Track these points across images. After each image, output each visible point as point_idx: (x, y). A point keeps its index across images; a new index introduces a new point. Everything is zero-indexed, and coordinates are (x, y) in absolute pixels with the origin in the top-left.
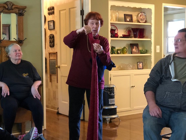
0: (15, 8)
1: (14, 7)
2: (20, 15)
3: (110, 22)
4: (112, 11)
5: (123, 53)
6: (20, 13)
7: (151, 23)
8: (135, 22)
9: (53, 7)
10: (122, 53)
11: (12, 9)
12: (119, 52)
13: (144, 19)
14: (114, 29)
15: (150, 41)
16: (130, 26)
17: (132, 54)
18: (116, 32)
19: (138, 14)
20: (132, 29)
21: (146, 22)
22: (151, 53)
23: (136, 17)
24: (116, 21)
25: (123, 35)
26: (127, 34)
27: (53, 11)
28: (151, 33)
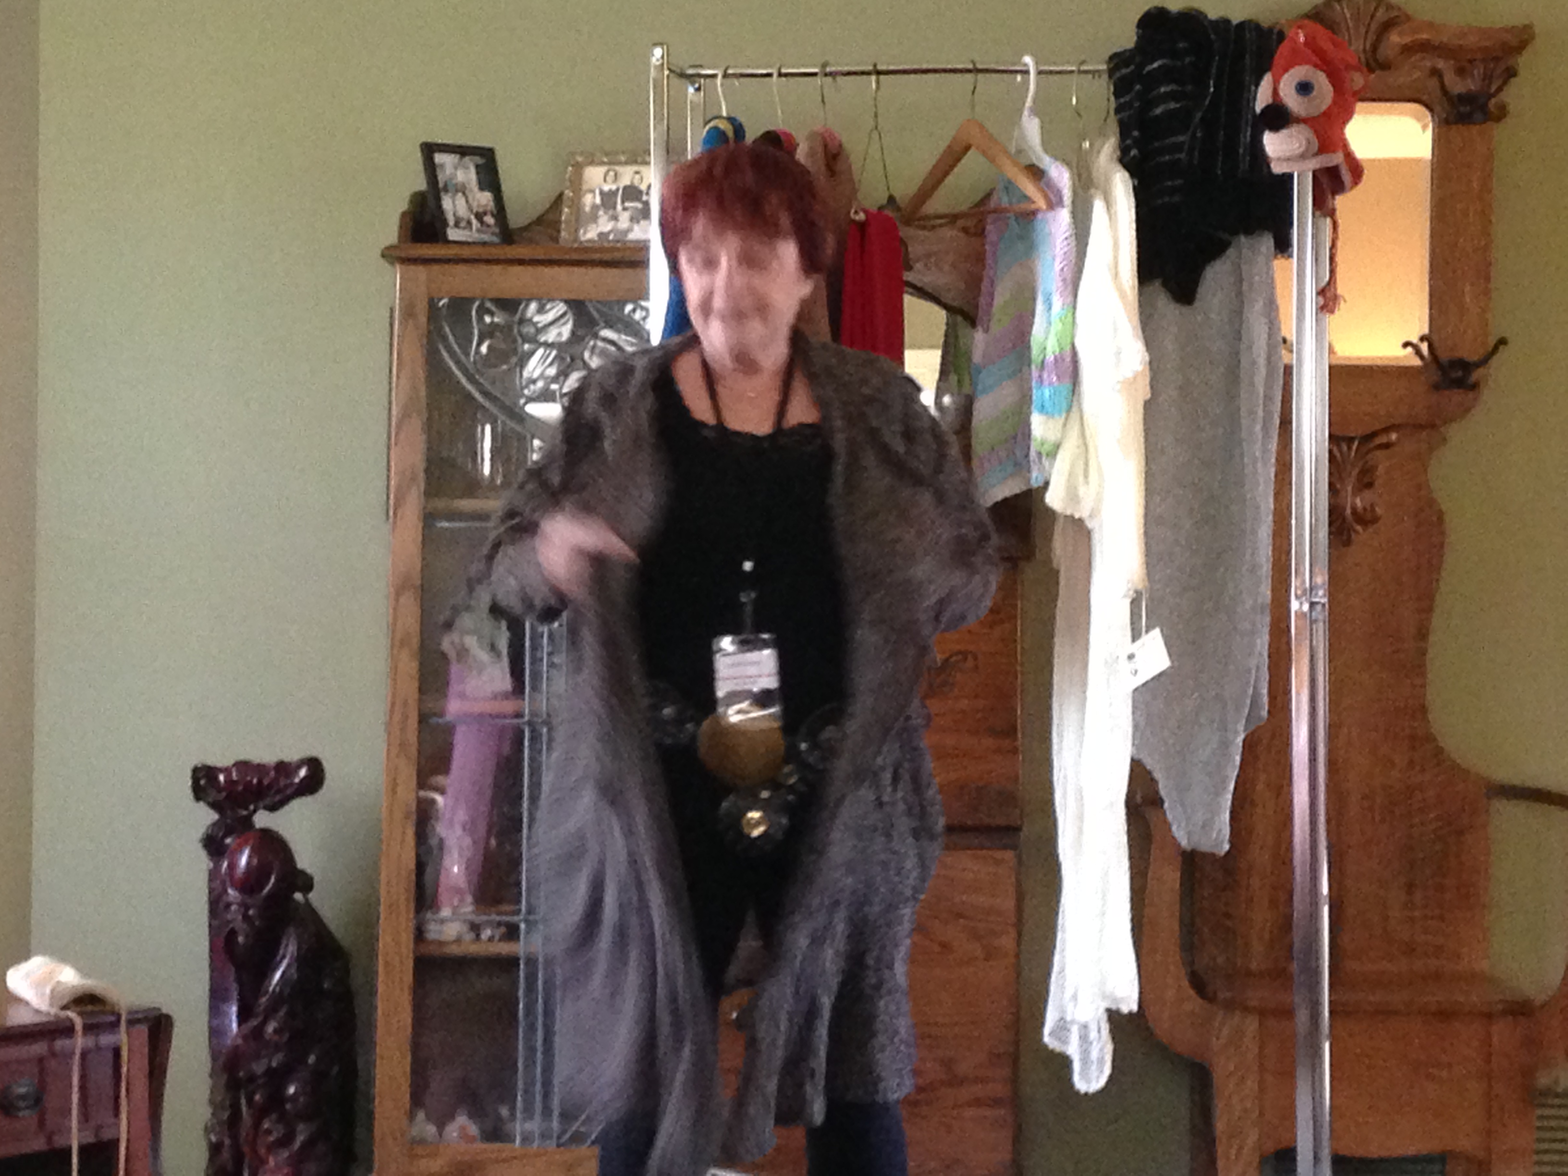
0: (1407, 50)
1: (1395, 38)
2: (1464, 119)
6: (1467, 99)
11: (1385, 66)
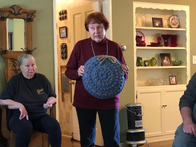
0: (23, 12)
1: (21, 11)
2: (29, 21)
3: (135, 28)
4: (138, 14)
5: (152, 65)
6: (29, 19)
7: (186, 28)
8: (166, 27)
9: (65, 11)
10: (150, 65)
11: (20, 14)
12: (147, 64)
13: (177, 23)
14: (140, 36)
15: (185, 50)
16: (160, 32)
17: (162, 66)
18: (143, 40)
19: (170, 18)
20: (162, 35)
21: (179, 27)
22: (186, 65)
23: (167, 22)
24: (143, 26)
25: (151, 43)
26: (156, 42)
27: (65, 16)
28: (186, 40)
